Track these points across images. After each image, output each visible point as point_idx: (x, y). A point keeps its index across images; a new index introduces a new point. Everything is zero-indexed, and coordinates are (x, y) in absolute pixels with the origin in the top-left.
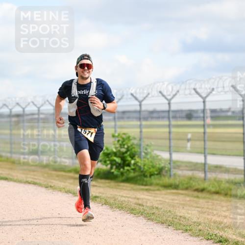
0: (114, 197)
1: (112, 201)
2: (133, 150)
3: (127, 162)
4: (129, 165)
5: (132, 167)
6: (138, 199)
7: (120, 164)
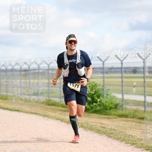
0: (87, 123)
1: (85, 125)
2: (99, 92)
3: (95, 100)
4: (96, 102)
5: (98, 103)
6: (102, 124)
7: (90, 102)
